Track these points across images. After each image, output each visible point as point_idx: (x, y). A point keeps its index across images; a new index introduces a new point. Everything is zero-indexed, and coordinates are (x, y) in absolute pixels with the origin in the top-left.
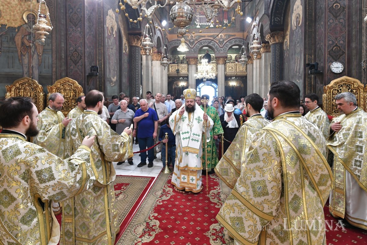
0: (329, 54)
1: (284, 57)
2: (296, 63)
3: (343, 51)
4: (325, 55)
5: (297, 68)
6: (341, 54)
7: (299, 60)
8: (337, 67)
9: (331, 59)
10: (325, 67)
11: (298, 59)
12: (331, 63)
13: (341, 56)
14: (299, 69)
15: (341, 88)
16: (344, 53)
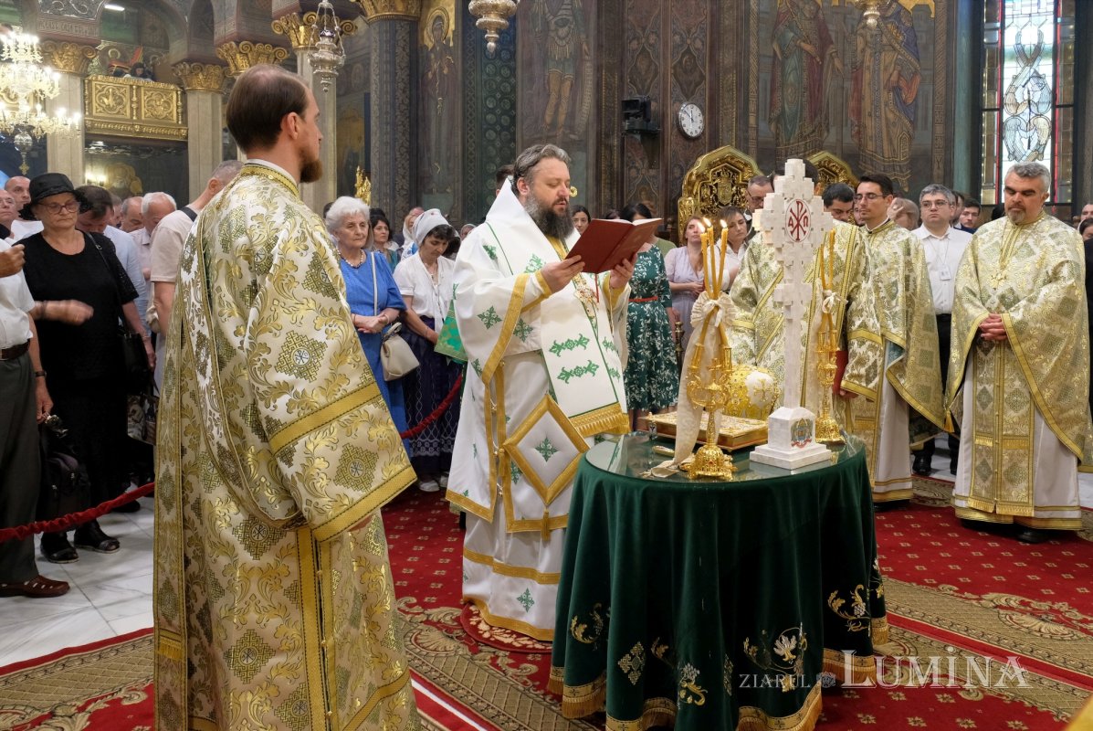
0: (675, 75)
1: (424, 75)
2: (554, 96)
3: (701, 72)
4: (665, 76)
5: (556, 112)
6: (698, 79)
7: (568, 84)
8: (692, 120)
9: (678, 90)
10: (664, 115)
11: (562, 82)
12: (678, 103)
13: (697, 85)
14: (571, 115)
15: (718, 181)
16: (702, 77)
